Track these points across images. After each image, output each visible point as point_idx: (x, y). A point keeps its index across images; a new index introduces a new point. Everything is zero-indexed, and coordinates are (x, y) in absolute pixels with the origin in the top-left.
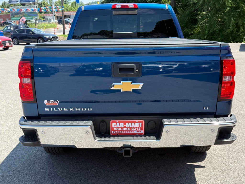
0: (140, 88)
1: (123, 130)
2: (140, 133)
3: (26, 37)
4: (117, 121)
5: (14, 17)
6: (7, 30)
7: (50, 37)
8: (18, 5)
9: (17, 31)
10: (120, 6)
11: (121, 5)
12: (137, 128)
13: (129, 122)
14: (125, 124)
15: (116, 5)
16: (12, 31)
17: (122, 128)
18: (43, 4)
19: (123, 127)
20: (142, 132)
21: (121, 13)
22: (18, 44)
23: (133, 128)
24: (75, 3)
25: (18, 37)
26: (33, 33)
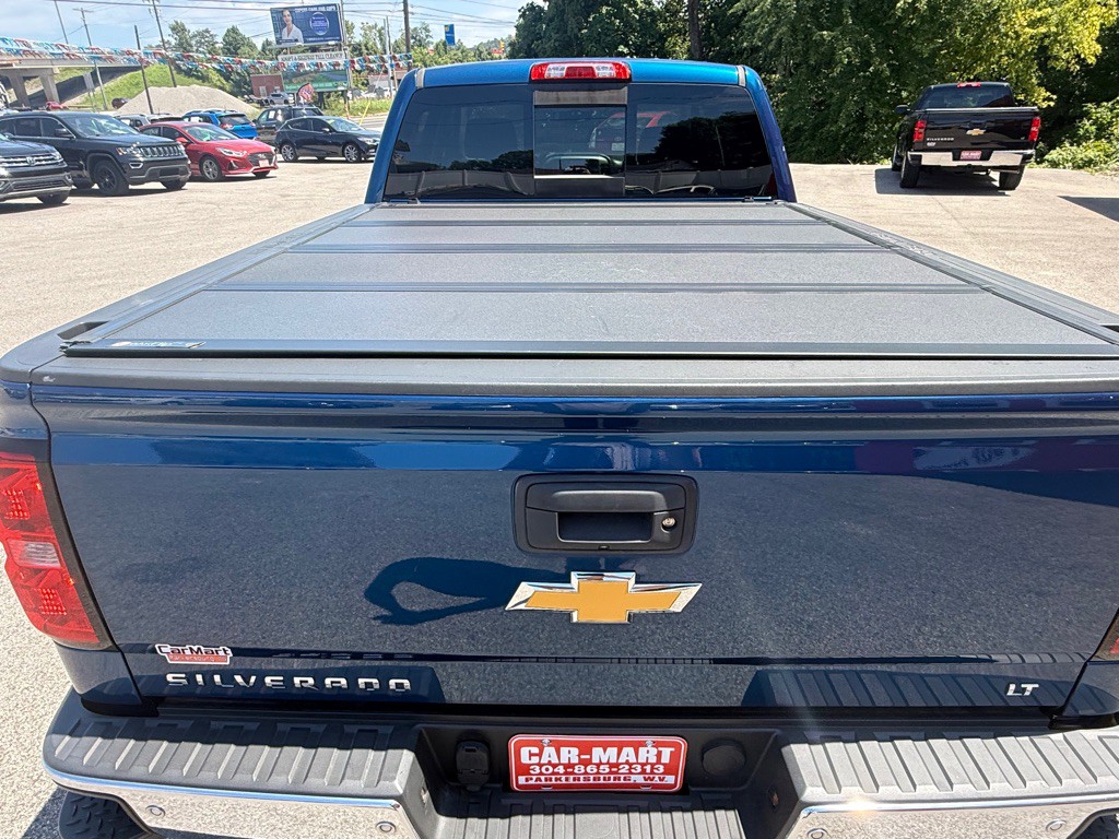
0: (678, 607)
1: (576, 771)
2: (659, 782)
3: (315, 141)
4: (546, 739)
5: (291, 82)
6: (268, 119)
7: (375, 141)
8: (300, 50)
9: (291, 123)
10: (562, 69)
11: (566, 66)
12: (648, 768)
13: (605, 746)
14: (585, 749)
15: (546, 65)
16: (279, 124)
17: (569, 766)
18: (363, 48)
19: (577, 761)
20: (670, 779)
21: (565, 99)
22: (295, 161)
23: (627, 767)
24: (444, 44)
25: (294, 141)
26: (332, 130)
